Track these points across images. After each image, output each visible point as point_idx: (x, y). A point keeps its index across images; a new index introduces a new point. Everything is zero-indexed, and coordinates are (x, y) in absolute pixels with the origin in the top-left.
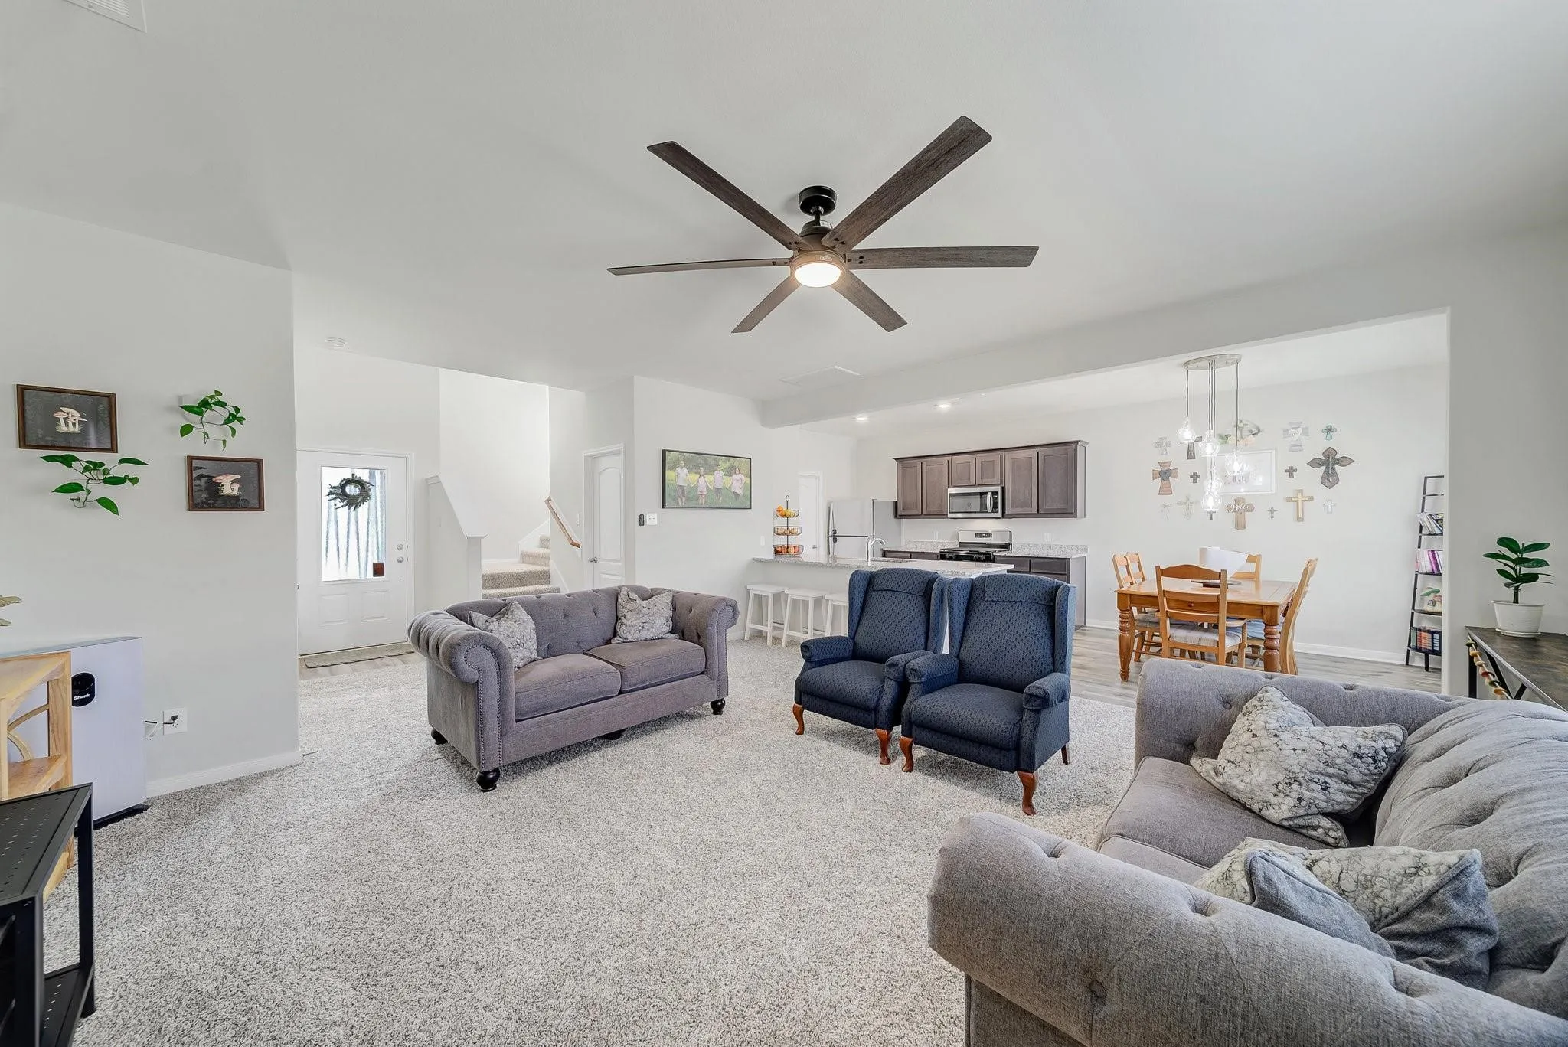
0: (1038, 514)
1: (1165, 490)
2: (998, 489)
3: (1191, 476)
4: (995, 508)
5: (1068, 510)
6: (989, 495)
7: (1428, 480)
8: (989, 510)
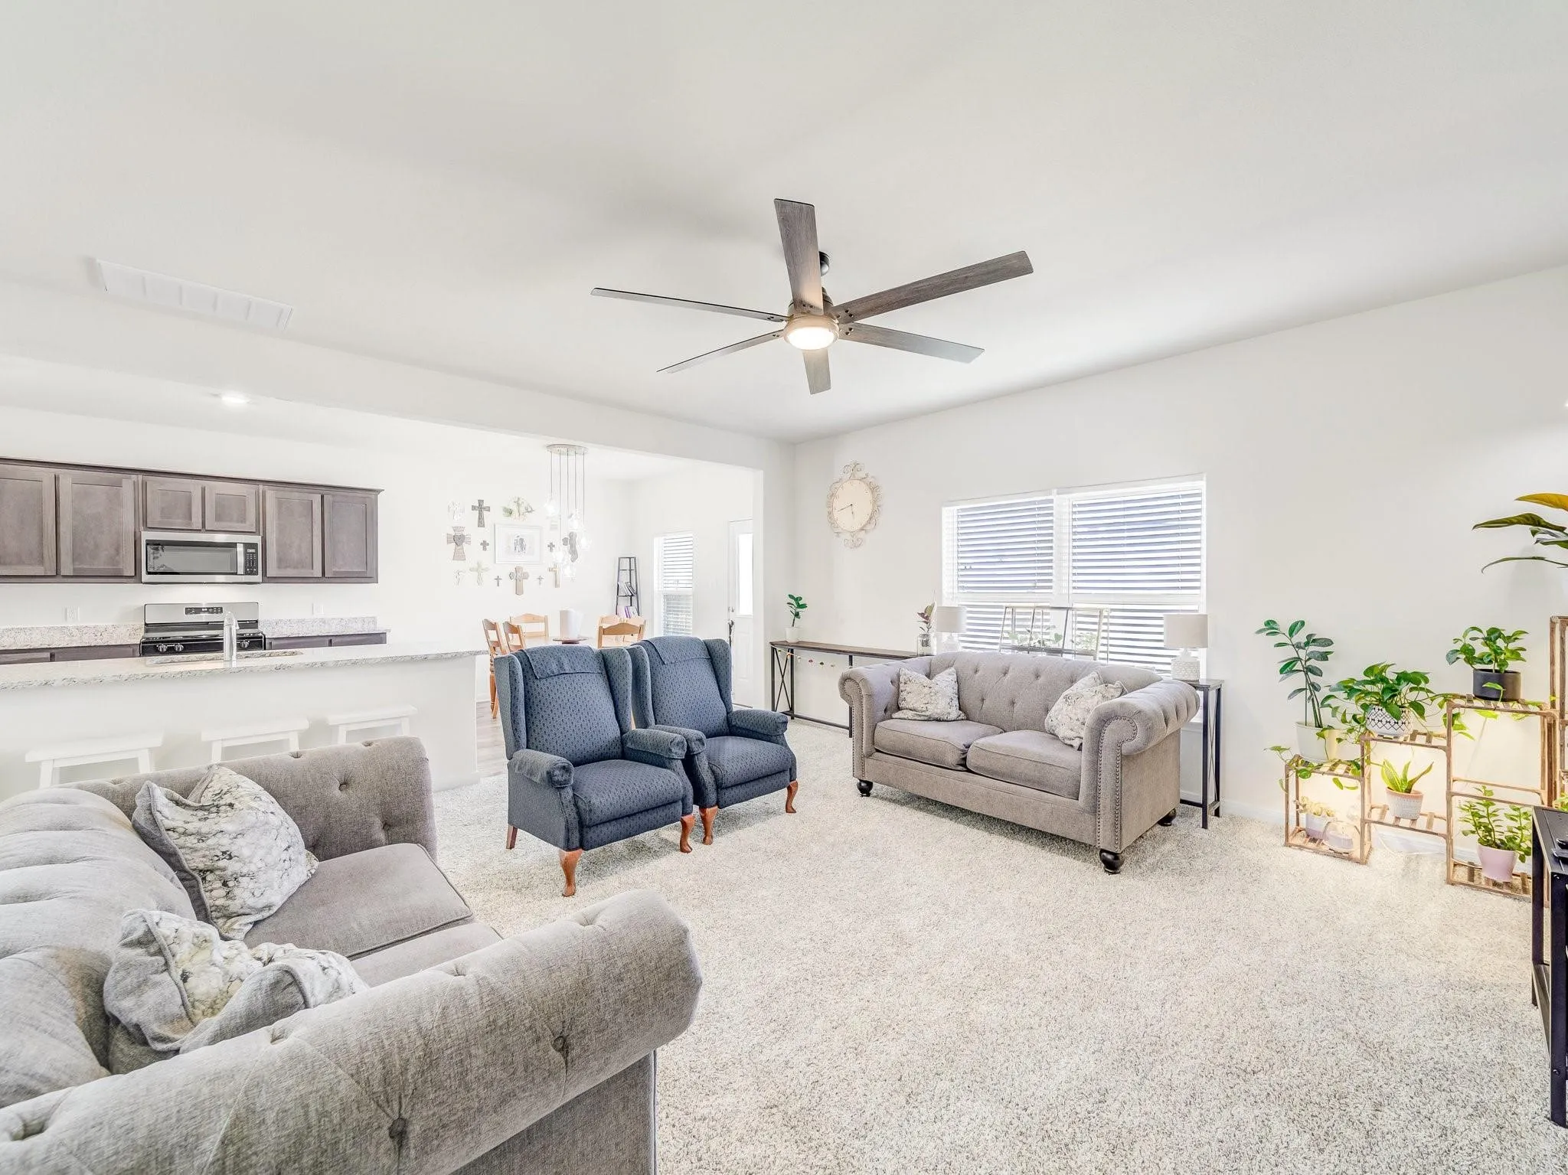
0: (324, 578)
1: (459, 556)
2: (256, 539)
3: (481, 544)
4: (250, 569)
5: (366, 575)
6: (240, 549)
7: (621, 560)
8: (241, 570)
